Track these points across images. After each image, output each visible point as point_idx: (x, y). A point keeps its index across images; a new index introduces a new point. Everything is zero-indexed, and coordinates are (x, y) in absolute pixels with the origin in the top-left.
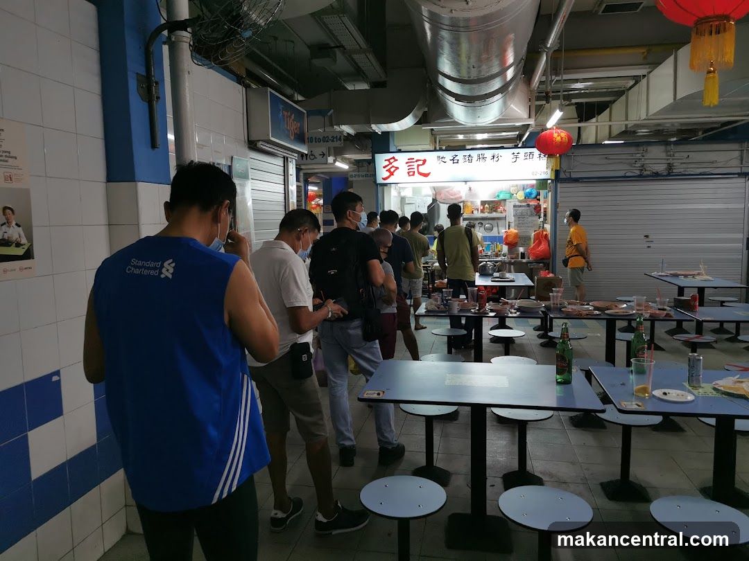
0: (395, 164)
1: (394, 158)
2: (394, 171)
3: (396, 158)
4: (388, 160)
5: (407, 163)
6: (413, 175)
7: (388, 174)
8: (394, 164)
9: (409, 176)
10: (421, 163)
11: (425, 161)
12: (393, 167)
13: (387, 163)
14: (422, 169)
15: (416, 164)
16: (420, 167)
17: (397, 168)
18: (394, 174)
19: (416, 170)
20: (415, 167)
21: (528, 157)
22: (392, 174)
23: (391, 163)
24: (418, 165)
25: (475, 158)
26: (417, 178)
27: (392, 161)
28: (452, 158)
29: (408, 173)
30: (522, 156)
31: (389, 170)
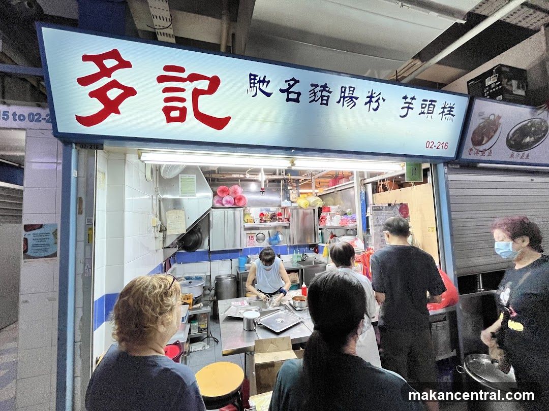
0: (120, 76)
1: (114, 54)
2: (120, 99)
3: (125, 57)
4: (98, 59)
5: (161, 79)
6: (182, 118)
7: (97, 106)
8: (117, 76)
9: (170, 120)
10: (204, 85)
11: (215, 83)
12: (115, 84)
13: (93, 68)
14: (207, 105)
15: (189, 87)
16: (201, 98)
17: (129, 92)
18: (120, 107)
19: (189, 105)
20: (188, 95)
21: (426, 110)
22: (111, 107)
23: (106, 72)
24: (197, 93)
25: (335, 96)
26: (192, 128)
27: (110, 63)
28: (286, 86)
29: (167, 110)
30: (417, 105)
31: (99, 94)
